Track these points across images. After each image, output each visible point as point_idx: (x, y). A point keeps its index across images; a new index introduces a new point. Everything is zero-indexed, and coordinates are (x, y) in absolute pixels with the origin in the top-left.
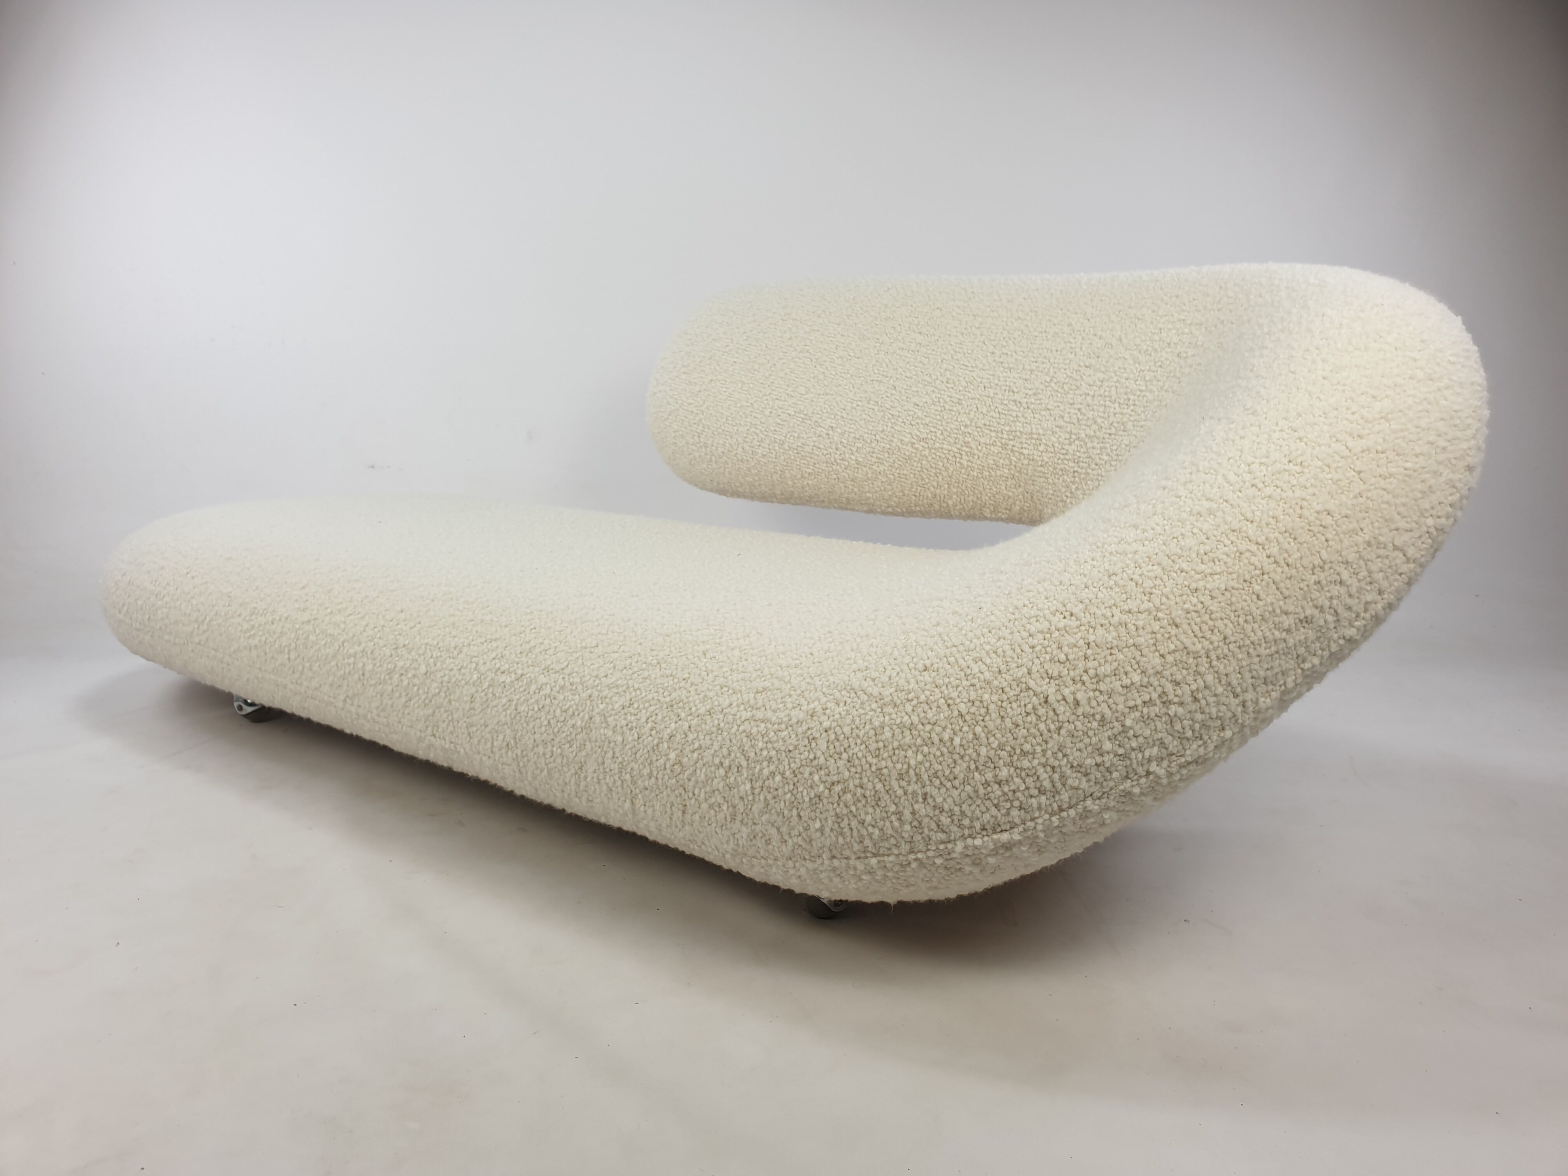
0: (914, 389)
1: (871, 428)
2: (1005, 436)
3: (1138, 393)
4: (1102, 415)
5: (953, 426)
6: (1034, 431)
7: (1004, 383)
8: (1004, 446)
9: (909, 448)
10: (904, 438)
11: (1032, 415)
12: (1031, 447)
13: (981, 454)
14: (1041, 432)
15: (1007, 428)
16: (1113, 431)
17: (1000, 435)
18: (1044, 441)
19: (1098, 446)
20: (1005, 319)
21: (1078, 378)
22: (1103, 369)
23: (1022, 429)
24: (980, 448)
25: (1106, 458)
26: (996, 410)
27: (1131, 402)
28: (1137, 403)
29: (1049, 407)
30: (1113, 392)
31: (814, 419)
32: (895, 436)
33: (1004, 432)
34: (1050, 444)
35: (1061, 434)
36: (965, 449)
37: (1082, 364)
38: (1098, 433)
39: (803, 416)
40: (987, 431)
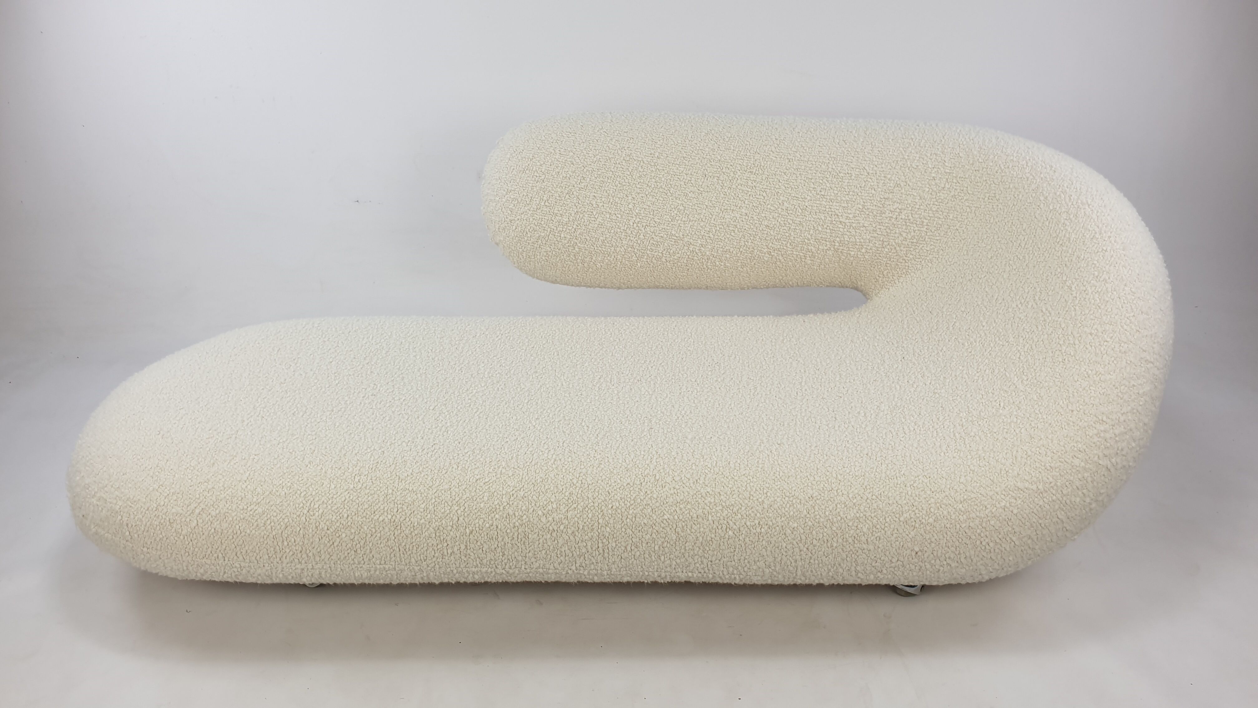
0: (763, 215)
1: (735, 244)
2: (837, 244)
3: (929, 218)
4: (905, 231)
5: (799, 240)
6: (858, 240)
7: (830, 210)
8: (836, 250)
9: (767, 255)
10: (762, 249)
11: (853, 230)
12: (855, 250)
13: (820, 256)
14: (862, 241)
15: (838, 239)
16: (915, 241)
17: (833, 244)
18: (865, 246)
19: (905, 249)
20: (814, 163)
21: (881, 206)
22: (899, 201)
23: (848, 240)
24: (819, 252)
25: (911, 256)
26: (828, 228)
27: (925, 224)
28: (929, 224)
29: (865, 225)
30: (910, 217)
31: (686, 240)
32: (755, 248)
33: (836, 242)
34: (869, 248)
35: (876, 242)
36: (808, 253)
37: (882, 197)
38: (904, 242)
39: (675, 238)
40: (824, 242)
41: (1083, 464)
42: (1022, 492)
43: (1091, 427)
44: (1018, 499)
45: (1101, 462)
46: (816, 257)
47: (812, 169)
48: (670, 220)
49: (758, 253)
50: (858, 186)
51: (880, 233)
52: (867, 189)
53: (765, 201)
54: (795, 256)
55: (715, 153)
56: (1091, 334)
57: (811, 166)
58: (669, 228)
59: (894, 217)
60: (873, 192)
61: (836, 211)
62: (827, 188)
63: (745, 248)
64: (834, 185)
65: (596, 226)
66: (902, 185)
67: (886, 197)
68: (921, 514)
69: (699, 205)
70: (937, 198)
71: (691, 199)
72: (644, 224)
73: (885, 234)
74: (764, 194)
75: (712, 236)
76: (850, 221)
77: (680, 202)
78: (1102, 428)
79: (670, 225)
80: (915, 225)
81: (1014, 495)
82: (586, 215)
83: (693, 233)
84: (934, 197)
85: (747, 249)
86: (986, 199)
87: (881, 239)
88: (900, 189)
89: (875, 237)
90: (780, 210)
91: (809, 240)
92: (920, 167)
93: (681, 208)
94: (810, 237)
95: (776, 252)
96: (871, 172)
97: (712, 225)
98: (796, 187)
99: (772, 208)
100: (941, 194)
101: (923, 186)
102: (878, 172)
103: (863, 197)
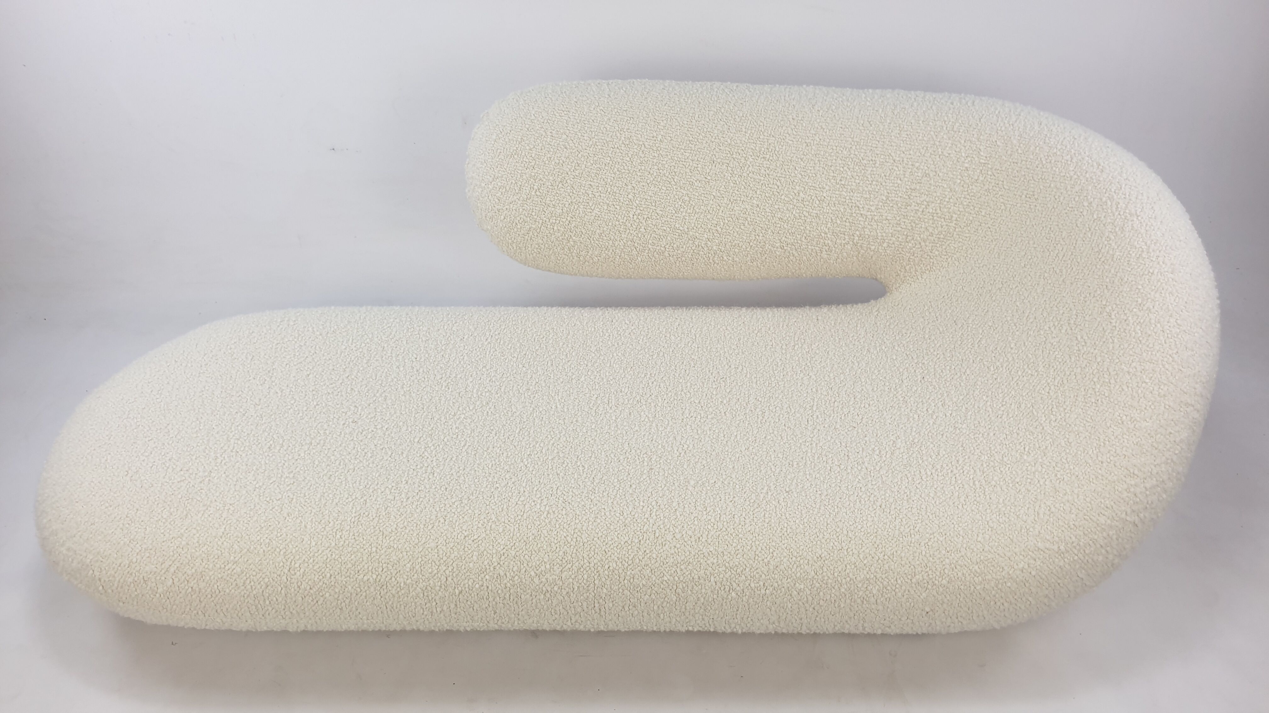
0: (776, 207)
2: (857, 238)
3: (959, 213)
4: (932, 225)
5: (815, 234)
6: (880, 234)
7: (850, 201)
8: (855, 244)
9: (779, 249)
10: (775, 244)
11: (875, 223)
12: (876, 244)
13: (837, 250)
14: (884, 234)
15: (858, 233)
16: (942, 236)
17: (852, 237)
18: (887, 241)
19: (931, 245)
21: (907, 197)
22: (927, 193)
23: (869, 233)
24: (836, 246)
25: (937, 253)
26: (847, 221)
27: (954, 219)
28: (958, 219)
29: (888, 218)
30: (938, 211)
32: (767, 242)
33: (855, 235)
34: (891, 242)
35: (899, 236)
36: (825, 247)
37: (908, 187)
38: (930, 237)
40: (842, 235)
41: (1109, 522)
42: (1042, 553)
43: (1121, 482)
44: (1037, 560)
45: (1128, 518)
46: (833, 252)
47: (832, 154)
48: (674, 212)
49: (770, 247)
50: (883, 175)
51: (905, 227)
52: (893, 178)
53: (779, 191)
54: (810, 251)
55: (724, 136)
56: (1129, 372)
57: (831, 151)
58: (672, 220)
59: (921, 210)
60: (899, 182)
61: (857, 203)
62: (848, 177)
63: (755, 242)
64: (855, 174)
65: (593, 217)
66: (931, 175)
67: (912, 188)
68: (934, 575)
69: (706, 195)
70: (969, 191)
71: (698, 188)
72: (645, 216)
73: (910, 228)
74: (778, 183)
75: (720, 230)
76: (872, 213)
77: (685, 192)
78: (1133, 483)
79: (674, 217)
80: (943, 220)
81: (1034, 555)
82: (582, 207)
83: (699, 226)
84: (966, 190)
85: (758, 243)
86: (1024, 196)
87: (905, 233)
88: (929, 179)
89: (898, 231)
90: (795, 201)
91: (826, 233)
92: (952, 155)
93: (687, 198)
94: (827, 231)
95: (789, 246)
96: (898, 159)
97: (720, 217)
98: (814, 175)
99: (787, 199)
100: (974, 187)
101: (955, 177)
102: (905, 159)
103: (888, 188)
